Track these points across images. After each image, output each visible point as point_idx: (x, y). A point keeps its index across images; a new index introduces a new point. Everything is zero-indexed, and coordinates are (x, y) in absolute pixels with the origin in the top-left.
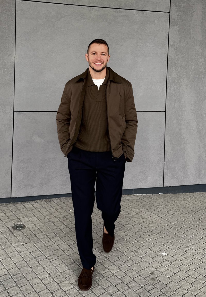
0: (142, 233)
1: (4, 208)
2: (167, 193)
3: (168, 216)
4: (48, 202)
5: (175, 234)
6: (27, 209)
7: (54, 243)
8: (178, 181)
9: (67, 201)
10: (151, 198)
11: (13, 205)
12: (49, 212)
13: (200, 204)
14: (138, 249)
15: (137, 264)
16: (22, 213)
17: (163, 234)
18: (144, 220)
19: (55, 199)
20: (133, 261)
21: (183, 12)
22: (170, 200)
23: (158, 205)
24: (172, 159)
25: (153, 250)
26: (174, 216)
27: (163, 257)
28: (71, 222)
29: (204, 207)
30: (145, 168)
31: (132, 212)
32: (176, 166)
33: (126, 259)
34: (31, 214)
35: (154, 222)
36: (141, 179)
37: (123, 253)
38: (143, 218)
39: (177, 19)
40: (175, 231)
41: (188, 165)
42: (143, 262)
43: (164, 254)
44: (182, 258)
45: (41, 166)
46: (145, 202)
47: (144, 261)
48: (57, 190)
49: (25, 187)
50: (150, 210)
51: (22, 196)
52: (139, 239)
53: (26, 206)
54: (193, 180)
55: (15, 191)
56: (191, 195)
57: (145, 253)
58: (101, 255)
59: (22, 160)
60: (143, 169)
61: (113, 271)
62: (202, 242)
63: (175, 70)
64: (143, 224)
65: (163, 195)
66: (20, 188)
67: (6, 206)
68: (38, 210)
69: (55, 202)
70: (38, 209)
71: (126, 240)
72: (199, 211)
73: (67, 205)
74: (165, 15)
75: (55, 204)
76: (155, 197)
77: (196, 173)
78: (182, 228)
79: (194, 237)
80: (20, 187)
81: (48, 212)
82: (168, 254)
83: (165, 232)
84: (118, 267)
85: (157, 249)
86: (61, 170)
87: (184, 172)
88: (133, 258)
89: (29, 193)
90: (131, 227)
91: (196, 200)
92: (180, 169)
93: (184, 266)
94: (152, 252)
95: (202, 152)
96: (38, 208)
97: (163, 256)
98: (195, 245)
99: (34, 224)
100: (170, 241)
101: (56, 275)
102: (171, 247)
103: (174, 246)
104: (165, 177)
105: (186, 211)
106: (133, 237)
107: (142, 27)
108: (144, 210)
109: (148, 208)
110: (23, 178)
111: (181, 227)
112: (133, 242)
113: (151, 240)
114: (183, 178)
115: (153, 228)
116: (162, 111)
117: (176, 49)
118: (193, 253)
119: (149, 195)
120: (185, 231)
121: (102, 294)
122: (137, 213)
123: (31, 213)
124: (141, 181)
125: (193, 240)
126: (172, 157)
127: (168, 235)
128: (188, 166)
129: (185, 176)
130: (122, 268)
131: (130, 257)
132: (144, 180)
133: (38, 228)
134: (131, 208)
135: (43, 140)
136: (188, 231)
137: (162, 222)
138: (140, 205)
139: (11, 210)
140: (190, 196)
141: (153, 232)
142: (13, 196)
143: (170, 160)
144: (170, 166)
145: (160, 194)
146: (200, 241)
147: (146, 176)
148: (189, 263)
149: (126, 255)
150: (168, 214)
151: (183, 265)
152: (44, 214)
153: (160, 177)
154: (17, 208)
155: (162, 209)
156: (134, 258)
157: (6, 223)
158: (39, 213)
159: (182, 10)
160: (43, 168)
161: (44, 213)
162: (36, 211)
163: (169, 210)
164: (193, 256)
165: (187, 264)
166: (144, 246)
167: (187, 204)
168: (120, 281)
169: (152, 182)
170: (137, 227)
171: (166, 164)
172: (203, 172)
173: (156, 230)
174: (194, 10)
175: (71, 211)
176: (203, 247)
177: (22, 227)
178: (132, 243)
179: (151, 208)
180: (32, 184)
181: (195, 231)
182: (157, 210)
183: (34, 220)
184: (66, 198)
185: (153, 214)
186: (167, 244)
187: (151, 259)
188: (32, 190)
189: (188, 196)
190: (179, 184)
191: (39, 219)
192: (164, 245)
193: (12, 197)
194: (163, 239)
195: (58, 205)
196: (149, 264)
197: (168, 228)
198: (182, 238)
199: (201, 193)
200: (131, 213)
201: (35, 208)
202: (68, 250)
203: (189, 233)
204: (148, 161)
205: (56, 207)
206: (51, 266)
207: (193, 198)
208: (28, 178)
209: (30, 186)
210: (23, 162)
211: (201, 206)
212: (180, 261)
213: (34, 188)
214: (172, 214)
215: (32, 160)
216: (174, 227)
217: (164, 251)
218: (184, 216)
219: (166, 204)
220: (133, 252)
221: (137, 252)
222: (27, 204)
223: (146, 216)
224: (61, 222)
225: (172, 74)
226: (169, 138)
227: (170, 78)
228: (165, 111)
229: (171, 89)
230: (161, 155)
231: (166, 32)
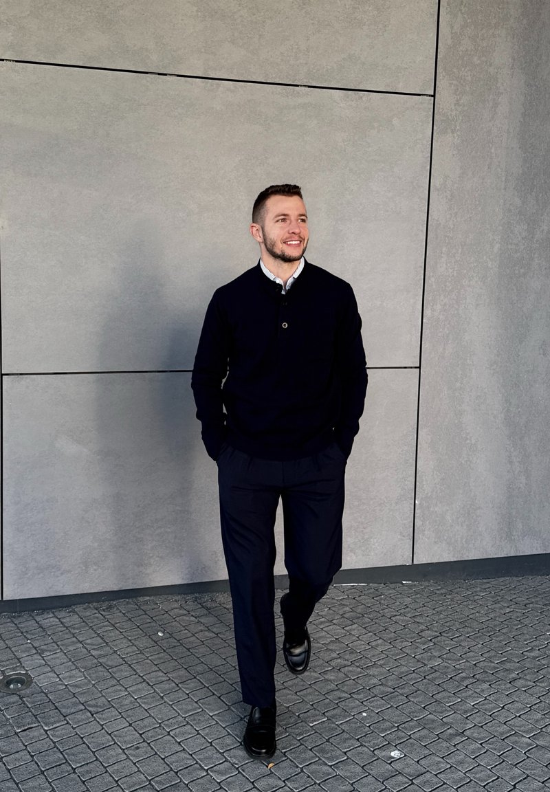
0: (344, 695)
2: (424, 581)
3: (418, 645)
4: (104, 610)
5: (432, 696)
6: (44, 630)
7: (103, 728)
8: (451, 549)
9: (155, 606)
10: (380, 594)
11: (9, 620)
12: (102, 639)
13: (508, 610)
14: (328, 740)
15: (319, 784)
16: (29, 641)
17: (400, 697)
18: (353, 657)
19: (125, 603)
20: (309, 777)
21: (472, 94)
22: (428, 600)
23: (395, 614)
24: (436, 492)
25: (366, 744)
26: (435, 644)
27: (391, 762)
28: (156, 665)
29: (518, 617)
30: (363, 517)
32: (448, 510)
33: (291, 771)
34: (54, 644)
35: (380, 663)
37: (285, 752)
38: (352, 653)
39: (454, 113)
40: (432, 689)
41: (479, 508)
42: (336, 780)
43: (395, 754)
44: (444, 766)
45: (83, 518)
46: (363, 606)
47: (339, 775)
48: (129, 579)
49: (39, 574)
50: (374, 627)
51: (31, 597)
52: (334, 712)
53: (43, 623)
54: (492, 546)
55: (14, 585)
56: (488, 585)
57: (345, 753)
58: (224, 760)
59: (29, 504)
60: (359, 519)
62: (502, 720)
64: (351, 669)
65: (412, 586)
66: (27, 576)
68: (73, 634)
69: (121, 612)
70: (74, 631)
71: (297, 714)
72: (504, 631)
73: (152, 618)
74: (421, 103)
75: (120, 614)
76: (392, 591)
77: (502, 529)
78: (451, 678)
79: (483, 704)
80: (26, 574)
81: (98, 638)
82: (405, 756)
83: (406, 691)
85: (380, 740)
86: (137, 526)
87: (467, 525)
88: (310, 767)
89: (50, 588)
91: (499, 598)
92: (458, 518)
93: (446, 788)
94: (365, 749)
95: (516, 472)
96: (74, 629)
97: (393, 760)
98: (482, 727)
99: (55, 673)
100: (416, 717)
102: (417, 735)
103: (425, 732)
104: (417, 541)
105: (469, 630)
106: (318, 708)
107: (356, 138)
108: (355, 629)
109: (369, 623)
110: (33, 549)
111: (450, 676)
112: (315, 721)
113: (364, 714)
114: (465, 541)
115: (374, 681)
116: (411, 367)
118: (473, 752)
119: (376, 585)
120: (458, 687)
122: (336, 639)
123: (54, 642)
125: (478, 714)
126: (436, 487)
127: (412, 700)
128: (478, 511)
129: (471, 536)
131: (301, 766)
132: (360, 547)
133: (66, 685)
134: (322, 623)
135: (85, 450)
136: (467, 687)
137: (402, 662)
138: (347, 615)
140: (483, 587)
141: (374, 690)
142: (7, 596)
143: (429, 494)
144: (432, 509)
145: (404, 582)
146: (497, 716)
148: (460, 782)
149: (291, 760)
150: (419, 640)
151: (445, 786)
152: (88, 644)
153: (403, 540)
154: (18, 628)
155: (404, 626)
156: (313, 767)
158: (73, 642)
159: (468, 89)
160: (89, 523)
161: (88, 641)
162: (67, 636)
163: (424, 627)
164: (474, 759)
165: (455, 782)
166: (344, 731)
167: (473, 611)
169: (382, 553)
170: (332, 678)
171: (420, 504)
172: (520, 526)
173: (381, 687)
174: (502, 88)
175: (160, 634)
176: (502, 734)
177: (22, 682)
178: (311, 725)
179: (376, 623)
180: (58, 563)
181: (486, 686)
182: (392, 628)
183: (58, 661)
184: (152, 598)
185: (380, 642)
186: (406, 725)
187: (358, 769)
188: (59, 580)
189: (479, 589)
190: (454, 556)
191: (70, 660)
192: (398, 729)
193: (4, 599)
194: (398, 712)
195: (130, 619)
196: (352, 785)
197: (415, 679)
198: (449, 706)
199: (514, 578)
200: (320, 637)
201: (65, 626)
202: (138, 748)
203: (470, 692)
205: (123, 624)
207: (491, 593)
208: (46, 549)
209: (53, 570)
210: (32, 509)
211: (510, 614)
212: (436, 775)
213: (64, 575)
214: (431, 640)
215: (57, 502)
216: (430, 677)
217: (395, 746)
218: (460, 645)
219: (419, 610)
220: (311, 750)
221: (323, 751)
222: (45, 616)
223: (361, 646)
224: (130, 666)
225: (438, 266)
226: (429, 437)
227: (433, 279)
228: (420, 368)
229: (435, 307)
230: (406, 483)
231: (423, 152)
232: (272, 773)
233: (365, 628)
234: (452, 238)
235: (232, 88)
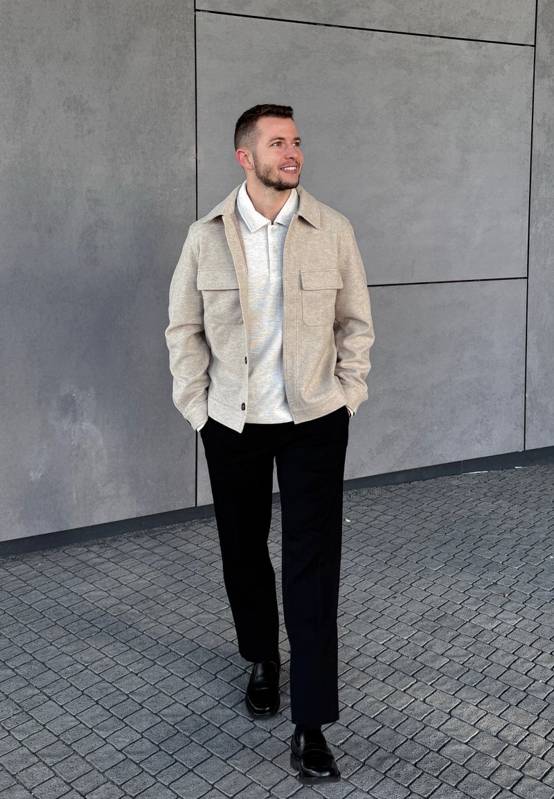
0: (526, 547)
1: (185, 533)
2: (531, 466)
10: (503, 477)
11: (203, 525)
14: (536, 576)
15: (550, 602)
18: (515, 522)
20: (538, 599)
22: (544, 479)
23: (525, 490)
24: (541, 386)
31: (480, 509)
32: (550, 401)
33: (523, 597)
35: (538, 524)
36: (479, 437)
37: (510, 587)
38: (512, 519)
46: (496, 487)
50: (516, 501)
52: (528, 558)
60: (484, 414)
61: (512, 622)
63: (547, 180)
64: (518, 530)
65: (524, 469)
67: (187, 529)
71: (500, 563)
74: (526, 52)
76: (511, 475)
84: (516, 613)
88: (535, 593)
90: (497, 539)
101: (399, 645)
104: (527, 429)
106: (514, 557)
108: (502, 503)
112: (518, 565)
115: (543, 536)
116: (521, 278)
117: (547, 131)
119: (496, 472)
121: (514, 662)
124: (479, 442)
126: (541, 382)
130: (526, 613)
132: (484, 438)
134: (473, 501)
139: (205, 536)
142: (200, 502)
143: (536, 388)
144: (538, 401)
145: (516, 468)
147: (489, 428)
153: (516, 429)
156: (537, 593)
157: (215, 564)
166: (543, 569)
168: (535, 637)
169: (501, 442)
170: (509, 537)
171: (529, 396)
175: (348, 521)
179: (515, 498)
182: (530, 500)
185: (528, 510)
193: (197, 506)
200: (480, 511)
202: (395, 597)
204: (493, 395)
206: (378, 631)
219: (542, 486)
220: (527, 583)
221: (537, 583)
223: (515, 514)
225: (540, 190)
226: (535, 338)
227: (536, 201)
228: (527, 278)
229: (538, 225)
230: (519, 379)
231: (527, 93)
232: (510, 600)
233: (509, 502)
234: (549, 166)
235: (383, 37)
